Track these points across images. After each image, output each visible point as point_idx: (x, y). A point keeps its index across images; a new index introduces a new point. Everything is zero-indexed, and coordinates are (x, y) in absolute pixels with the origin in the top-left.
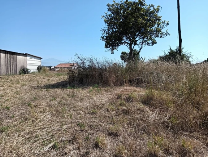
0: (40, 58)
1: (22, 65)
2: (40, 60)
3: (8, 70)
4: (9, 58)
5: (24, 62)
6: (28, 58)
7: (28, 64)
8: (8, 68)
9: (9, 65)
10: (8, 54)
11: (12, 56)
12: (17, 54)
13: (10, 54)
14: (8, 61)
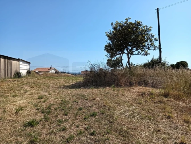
0: (29, 63)
1: (16, 69)
2: (29, 65)
3: (6, 74)
4: (7, 63)
5: (17, 67)
6: (21, 63)
7: (20, 68)
8: (6, 72)
9: (7, 69)
10: (6, 59)
11: (9, 61)
12: (13, 59)
13: (7, 59)
14: (6, 66)
